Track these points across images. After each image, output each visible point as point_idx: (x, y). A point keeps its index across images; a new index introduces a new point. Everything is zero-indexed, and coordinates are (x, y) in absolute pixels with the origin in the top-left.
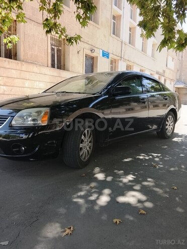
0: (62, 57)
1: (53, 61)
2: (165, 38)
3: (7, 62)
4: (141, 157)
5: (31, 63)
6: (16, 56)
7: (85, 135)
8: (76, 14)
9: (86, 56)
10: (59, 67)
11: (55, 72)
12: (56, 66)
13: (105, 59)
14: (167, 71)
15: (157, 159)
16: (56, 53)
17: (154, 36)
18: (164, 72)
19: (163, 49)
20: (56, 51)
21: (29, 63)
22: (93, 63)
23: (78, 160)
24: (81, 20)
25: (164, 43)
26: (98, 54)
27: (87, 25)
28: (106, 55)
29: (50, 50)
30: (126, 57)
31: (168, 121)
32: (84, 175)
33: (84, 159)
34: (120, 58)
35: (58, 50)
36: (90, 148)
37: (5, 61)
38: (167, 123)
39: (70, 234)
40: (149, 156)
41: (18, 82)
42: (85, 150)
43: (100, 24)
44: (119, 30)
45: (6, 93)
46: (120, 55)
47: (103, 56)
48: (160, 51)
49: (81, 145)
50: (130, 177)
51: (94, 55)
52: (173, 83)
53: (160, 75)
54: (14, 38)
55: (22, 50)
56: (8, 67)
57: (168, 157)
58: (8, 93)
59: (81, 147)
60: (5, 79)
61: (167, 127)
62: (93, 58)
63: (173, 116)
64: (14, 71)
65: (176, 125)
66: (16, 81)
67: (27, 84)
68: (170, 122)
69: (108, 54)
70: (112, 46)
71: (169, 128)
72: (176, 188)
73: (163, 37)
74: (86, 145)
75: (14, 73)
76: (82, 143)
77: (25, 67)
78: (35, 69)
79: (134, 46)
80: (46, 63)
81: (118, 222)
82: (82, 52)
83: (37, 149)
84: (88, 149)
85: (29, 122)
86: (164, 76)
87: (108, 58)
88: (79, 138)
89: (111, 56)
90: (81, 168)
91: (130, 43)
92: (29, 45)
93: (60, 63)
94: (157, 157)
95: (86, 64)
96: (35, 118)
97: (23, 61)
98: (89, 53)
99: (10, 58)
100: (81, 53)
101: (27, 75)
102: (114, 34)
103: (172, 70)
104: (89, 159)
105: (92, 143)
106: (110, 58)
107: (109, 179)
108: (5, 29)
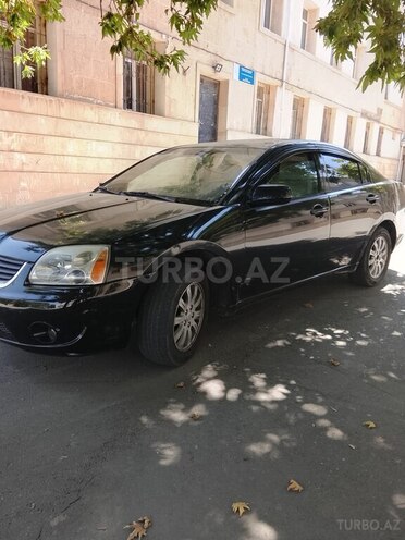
0: (148, 84)
1: (128, 92)
2: (376, 63)
3: (26, 101)
4: (309, 338)
5: (79, 100)
6: (47, 83)
7: (185, 298)
8: (170, 14)
9: (202, 81)
10: (142, 109)
11: (133, 118)
12: (134, 104)
13: (245, 86)
14: (387, 111)
15: (341, 343)
16: (134, 74)
17: (351, 57)
18: (380, 111)
19: (369, 87)
20: (134, 69)
21: (74, 99)
22: (218, 96)
23: (169, 353)
24: (182, 28)
25: (374, 73)
26: (230, 74)
27: (196, 37)
28: (246, 75)
29: (120, 70)
30: (293, 81)
31: (374, 249)
32: (182, 384)
33: (185, 345)
34: (279, 83)
35: (138, 68)
36: (197, 321)
37: (23, 97)
38: (371, 252)
39: (143, 536)
40: (325, 333)
41: (52, 144)
42: (186, 328)
43: (235, 4)
44: (279, 16)
45: (26, 168)
46: (279, 76)
47: (241, 78)
48: (364, 90)
49: (177, 321)
50: (279, 392)
51: (220, 76)
52: (398, 138)
53: (369, 118)
54: (39, 53)
55: (59, 71)
56: (29, 110)
57: (365, 339)
58: (30, 169)
59: (176, 323)
60: (24, 138)
61: (370, 263)
62: (217, 84)
63: (386, 238)
64: (42, 120)
65: (392, 255)
66: (49, 141)
67: (72, 147)
68: (378, 250)
69: (253, 74)
70: (262, 54)
71: (376, 264)
72: (372, 425)
73: (372, 58)
74: (188, 317)
75: (43, 125)
76: (178, 315)
77: (66, 109)
78: (89, 113)
79: (314, 54)
80: (112, 99)
81: (241, 511)
82: (192, 70)
83: (80, 337)
84: (193, 324)
85: (66, 277)
86: (378, 122)
87: (252, 83)
88: (172, 308)
89: (258, 78)
90: (176, 367)
91: (303, 47)
92: (75, 59)
93: (144, 97)
94: (342, 337)
95: (201, 99)
96: (78, 268)
97: (62, 96)
98: (209, 72)
99: (34, 90)
100: (191, 73)
101: (71, 128)
102: (267, 26)
103: (397, 107)
104: (195, 345)
105: (202, 310)
106: (256, 83)
107: (233, 394)
108: (19, 34)
